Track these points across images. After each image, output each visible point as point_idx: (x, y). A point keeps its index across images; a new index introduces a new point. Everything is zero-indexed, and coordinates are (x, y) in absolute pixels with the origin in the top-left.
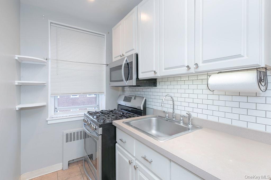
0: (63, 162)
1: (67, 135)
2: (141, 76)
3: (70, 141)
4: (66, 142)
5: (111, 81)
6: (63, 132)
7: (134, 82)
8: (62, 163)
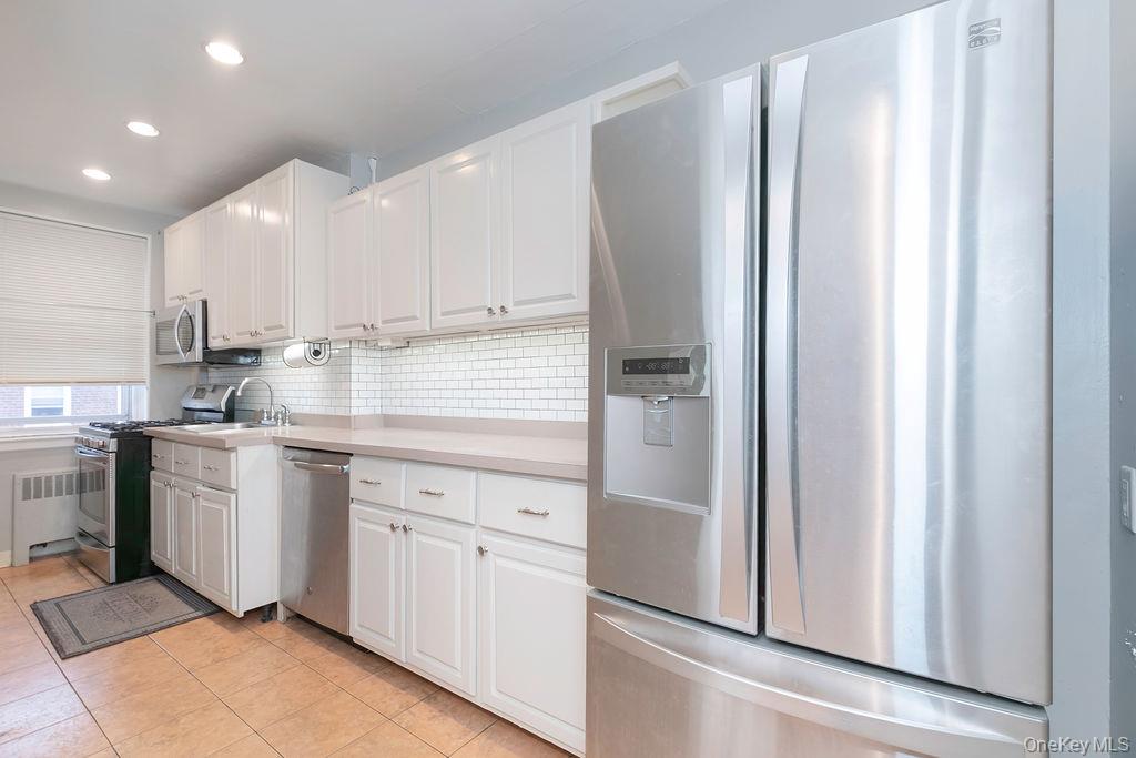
0: (13, 549)
1: (26, 482)
2: (215, 344)
3: (35, 498)
4: (24, 499)
5: (158, 353)
6: (14, 476)
7: (198, 355)
8: (9, 552)
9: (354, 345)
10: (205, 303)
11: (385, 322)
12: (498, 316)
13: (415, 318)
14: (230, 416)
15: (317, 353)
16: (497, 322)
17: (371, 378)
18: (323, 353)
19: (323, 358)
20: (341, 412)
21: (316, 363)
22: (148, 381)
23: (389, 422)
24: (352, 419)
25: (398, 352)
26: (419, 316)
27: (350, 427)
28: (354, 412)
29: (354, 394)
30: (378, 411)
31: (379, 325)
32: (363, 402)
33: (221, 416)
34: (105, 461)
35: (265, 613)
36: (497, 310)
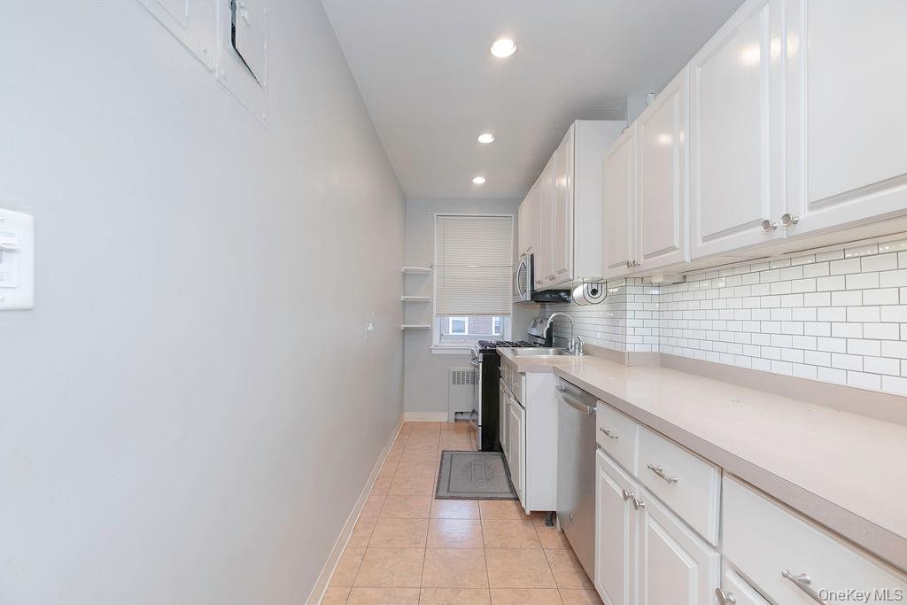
9: (630, 282)
10: (532, 256)
11: (646, 257)
12: (781, 232)
13: (673, 248)
14: (549, 343)
15: (594, 292)
16: (780, 240)
17: (648, 315)
18: (600, 292)
19: (601, 295)
20: (618, 348)
21: (594, 301)
22: (511, 312)
23: (666, 363)
24: (626, 355)
25: (674, 289)
26: (678, 247)
27: (624, 364)
28: (629, 348)
29: (630, 331)
30: (656, 349)
31: (642, 261)
32: (639, 340)
33: (543, 342)
34: (478, 367)
35: (550, 517)
36: (779, 223)
